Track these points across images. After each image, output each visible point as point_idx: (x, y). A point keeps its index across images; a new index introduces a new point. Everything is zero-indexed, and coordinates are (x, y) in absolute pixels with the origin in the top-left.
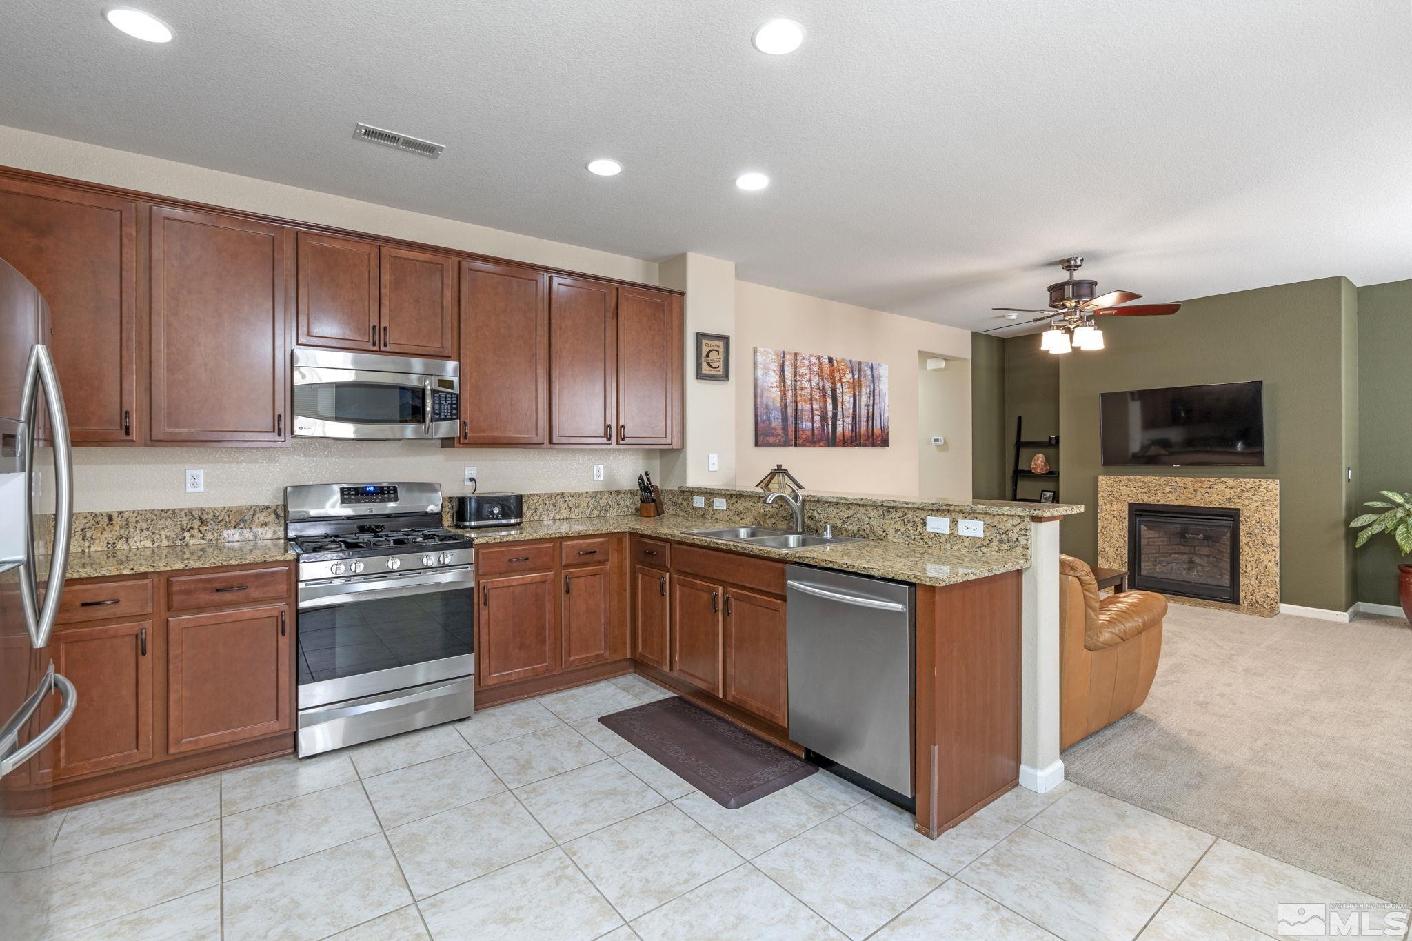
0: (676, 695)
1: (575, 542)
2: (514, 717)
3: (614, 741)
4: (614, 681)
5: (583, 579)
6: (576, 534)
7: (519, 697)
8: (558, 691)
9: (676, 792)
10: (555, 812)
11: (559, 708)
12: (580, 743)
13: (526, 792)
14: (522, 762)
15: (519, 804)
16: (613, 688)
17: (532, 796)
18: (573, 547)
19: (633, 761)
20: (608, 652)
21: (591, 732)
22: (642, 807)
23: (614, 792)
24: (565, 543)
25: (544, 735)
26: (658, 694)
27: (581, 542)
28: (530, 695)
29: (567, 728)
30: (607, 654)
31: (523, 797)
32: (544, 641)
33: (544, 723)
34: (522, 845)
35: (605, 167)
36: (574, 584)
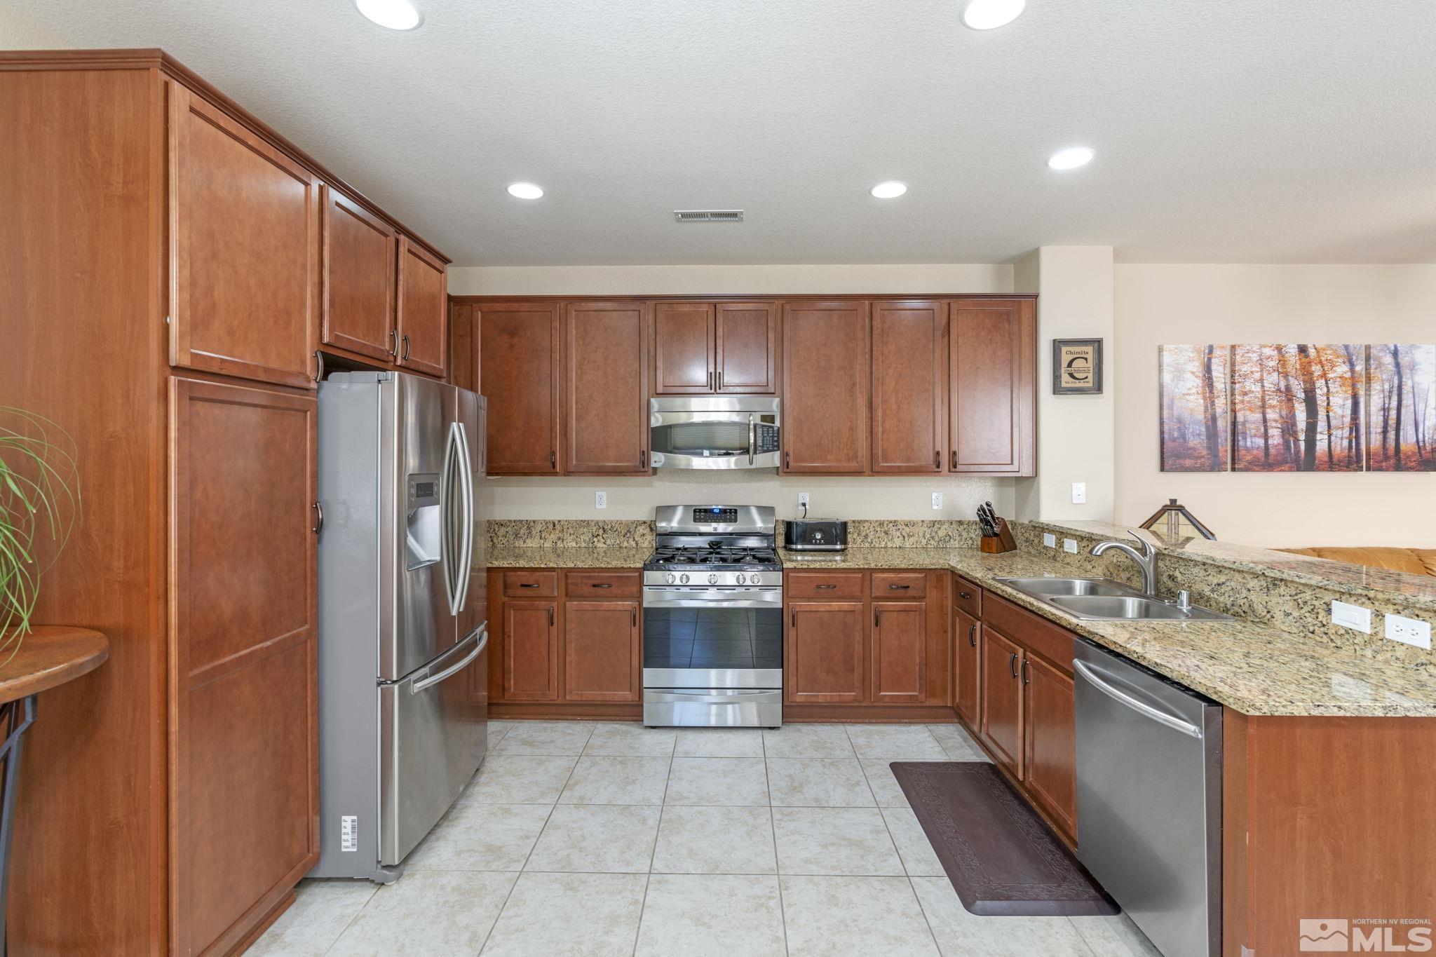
0: (991, 762)
1: (885, 575)
2: (815, 738)
3: (892, 790)
4: (932, 727)
5: (895, 614)
6: (886, 567)
7: (830, 720)
8: (869, 723)
9: (922, 869)
10: (794, 842)
11: (861, 741)
12: (858, 783)
13: (783, 814)
14: (796, 784)
15: (770, 822)
16: (928, 734)
17: (786, 818)
18: (884, 579)
19: (897, 818)
20: (924, 695)
21: (876, 774)
22: (875, 870)
23: (859, 844)
24: (875, 575)
25: (832, 764)
26: (971, 754)
27: (892, 575)
28: (840, 720)
29: (856, 763)
30: (922, 697)
31: (778, 816)
32: (852, 670)
33: (838, 752)
34: (750, 861)
35: (889, 190)
36: (884, 619)
